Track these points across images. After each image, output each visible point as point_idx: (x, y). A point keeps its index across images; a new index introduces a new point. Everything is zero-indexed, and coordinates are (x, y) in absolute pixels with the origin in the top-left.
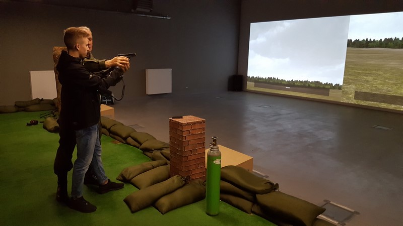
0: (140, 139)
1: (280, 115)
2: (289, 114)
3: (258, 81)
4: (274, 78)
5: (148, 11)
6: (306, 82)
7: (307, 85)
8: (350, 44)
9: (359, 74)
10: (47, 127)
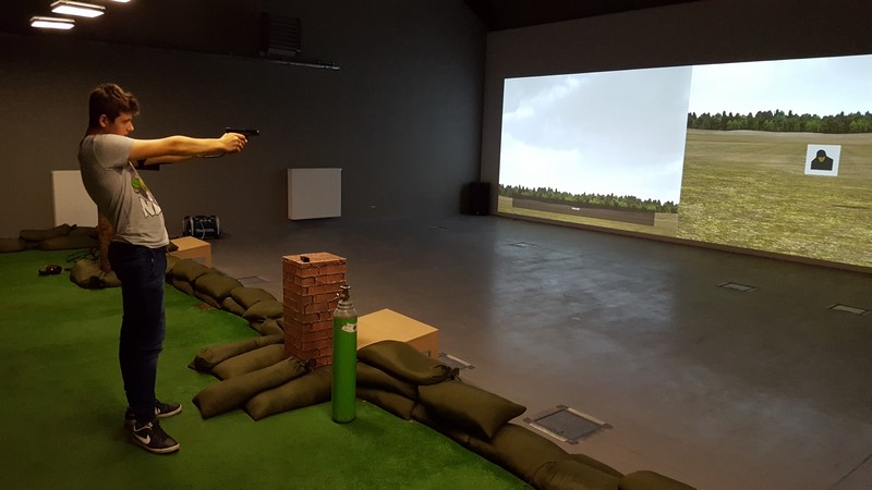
0: (246, 299)
1: (545, 261)
2: (563, 259)
3: (519, 195)
4: (550, 190)
5: (293, 54)
6: (611, 197)
7: (612, 203)
8: (694, 122)
9: (710, 182)
10: (77, 278)
